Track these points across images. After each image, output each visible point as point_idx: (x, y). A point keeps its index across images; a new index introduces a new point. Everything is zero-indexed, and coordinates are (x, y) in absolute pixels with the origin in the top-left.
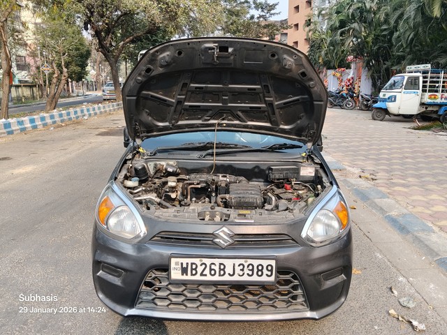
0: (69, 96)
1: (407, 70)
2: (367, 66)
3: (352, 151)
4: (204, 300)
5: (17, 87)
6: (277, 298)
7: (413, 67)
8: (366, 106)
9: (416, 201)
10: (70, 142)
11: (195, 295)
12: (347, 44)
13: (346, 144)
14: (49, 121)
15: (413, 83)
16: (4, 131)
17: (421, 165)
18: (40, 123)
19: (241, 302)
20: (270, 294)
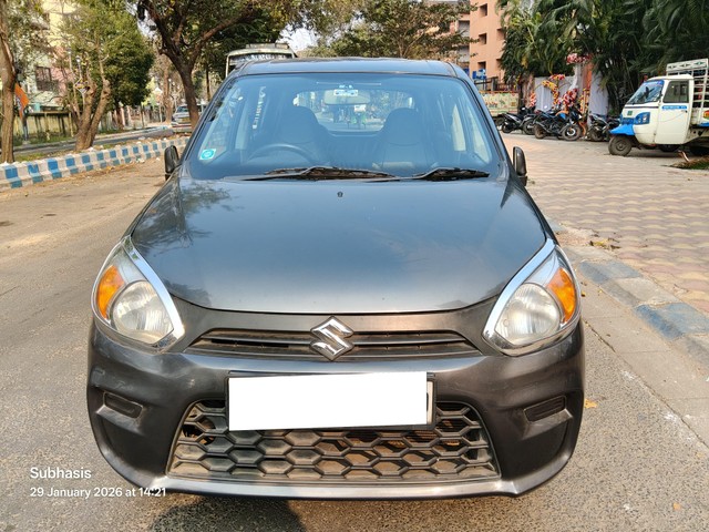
0: (120, 130)
1: (668, 70)
2: (600, 69)
3: (577, 203)
4: (298, 460)
5: (38, 116)
6: (439, 455)
7: (678, 66)
8: (599, 134)
9: (690, 281)
10: (112, 196)
11: (281, 450)
12: (567, 33)
13: (567, 193)
14: (80, 165)
15: (677, 93)
16: (7, 181)
17: (695, 223)
18: (66, 169)
19: (369, 464)
20: (425, 447)
